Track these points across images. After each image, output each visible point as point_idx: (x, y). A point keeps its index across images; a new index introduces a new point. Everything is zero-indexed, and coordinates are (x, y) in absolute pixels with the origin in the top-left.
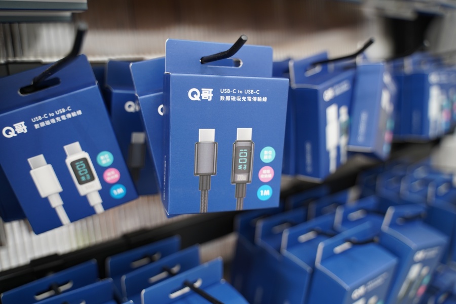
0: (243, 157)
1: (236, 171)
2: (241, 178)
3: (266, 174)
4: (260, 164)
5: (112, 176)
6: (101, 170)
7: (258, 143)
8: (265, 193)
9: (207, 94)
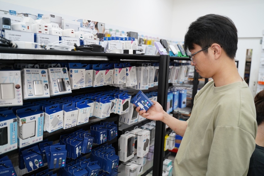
0: (60, 162)
1: (59, 163)
2: (60, 164)
3: (63, 163)
4: (63, 162)
5: (41, 163)
6: (39, 162)
7: (62, 159)
8: (63, 165)
9: (56, 155)
